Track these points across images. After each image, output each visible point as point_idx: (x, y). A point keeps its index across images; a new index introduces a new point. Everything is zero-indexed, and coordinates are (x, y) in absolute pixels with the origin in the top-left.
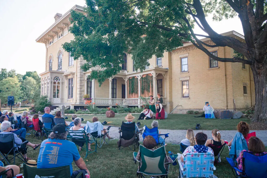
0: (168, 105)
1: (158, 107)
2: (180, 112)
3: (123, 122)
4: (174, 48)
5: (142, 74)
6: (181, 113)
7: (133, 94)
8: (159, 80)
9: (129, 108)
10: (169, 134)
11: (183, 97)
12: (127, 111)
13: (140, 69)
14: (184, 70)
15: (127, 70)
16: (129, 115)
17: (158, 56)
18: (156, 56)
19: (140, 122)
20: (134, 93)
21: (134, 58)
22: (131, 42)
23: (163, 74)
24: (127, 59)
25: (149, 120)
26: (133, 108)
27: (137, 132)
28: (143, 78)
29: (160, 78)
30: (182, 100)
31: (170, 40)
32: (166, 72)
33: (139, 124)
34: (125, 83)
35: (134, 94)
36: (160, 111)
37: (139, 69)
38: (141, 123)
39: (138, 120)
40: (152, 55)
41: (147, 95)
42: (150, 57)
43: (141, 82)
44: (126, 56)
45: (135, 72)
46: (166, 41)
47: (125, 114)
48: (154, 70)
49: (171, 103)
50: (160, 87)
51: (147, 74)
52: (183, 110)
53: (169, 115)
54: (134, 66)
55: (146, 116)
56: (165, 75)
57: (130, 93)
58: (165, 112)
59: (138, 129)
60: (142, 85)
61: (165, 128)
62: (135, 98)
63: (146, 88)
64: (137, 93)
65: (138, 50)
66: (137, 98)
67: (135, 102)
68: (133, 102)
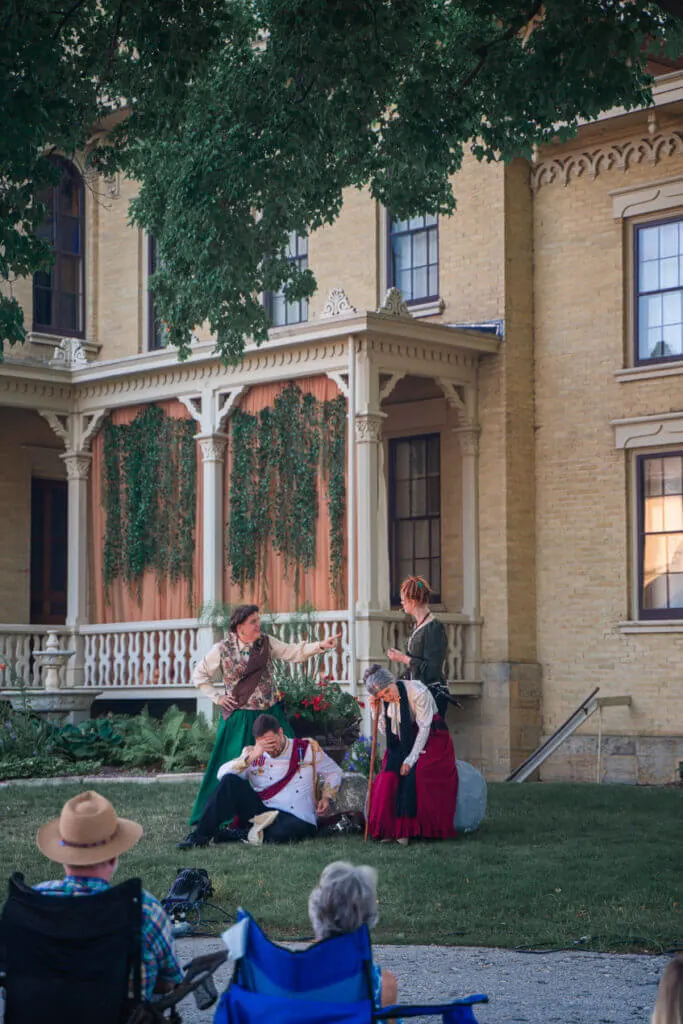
0: (498, 695)
1: (394, 711)
2: (616, 762)
3: (19, 876)
4: (557, 126)
5: (235, 380)
6: (619, 771)
7: (140, 575)
8: (411, 440)
9: (99, 722)
10: (484, 1000)
11: (648, 613)
12: (79, 753)
13: (220, 328)
14: (662, 345)
15: (81, 335)
16: (85, 804)
17: (399, 197)
18: (375, 194)
19: (207, 867)
20: (161, 567)
21: (151, 211)
22: (122, 49)
23: (447, 384)
24: (89, 221)
25: (305, 848)
26: (143, 719)
27: (160, 987)
28: (247, 419)
29: (418, 420)
30: (633, 640)
31: (525, 36)
32: (482, 359)
33: (194, 884)
34: (62, 464)
35: (150, 581)
36: (411, 760)
37: (207, 324)
38: (218, 884)
39: (184, 847)
40: (338, 187)
41: (284, 591)
42: (323, 202)
43: (230, 458)
44: (73, 188)
45: (169, 356)
46: (482, 52)
47: (56, 782)
48: (355, 336)
49: (527, 672)
50: (418, 507)
51: (291, 381)
52: (641, 750)
53: (497, 793)
54: (160, 292)
55: (270, 803)
56: (470, 395)
57: (111, 573)
58: (465, 770)
59: (167, 951)
60: (239, 485)
61: (459, 937)
62: (162, 617)
63: (275, 515)
64: (186, 568)
65: (200, 138)
66: (191, 623)
67: (164, 657)
68: (149, 658)
